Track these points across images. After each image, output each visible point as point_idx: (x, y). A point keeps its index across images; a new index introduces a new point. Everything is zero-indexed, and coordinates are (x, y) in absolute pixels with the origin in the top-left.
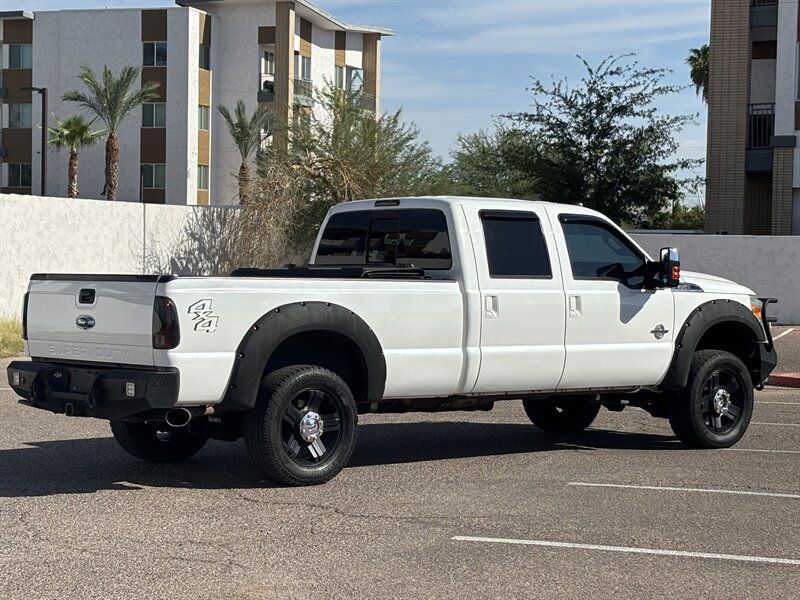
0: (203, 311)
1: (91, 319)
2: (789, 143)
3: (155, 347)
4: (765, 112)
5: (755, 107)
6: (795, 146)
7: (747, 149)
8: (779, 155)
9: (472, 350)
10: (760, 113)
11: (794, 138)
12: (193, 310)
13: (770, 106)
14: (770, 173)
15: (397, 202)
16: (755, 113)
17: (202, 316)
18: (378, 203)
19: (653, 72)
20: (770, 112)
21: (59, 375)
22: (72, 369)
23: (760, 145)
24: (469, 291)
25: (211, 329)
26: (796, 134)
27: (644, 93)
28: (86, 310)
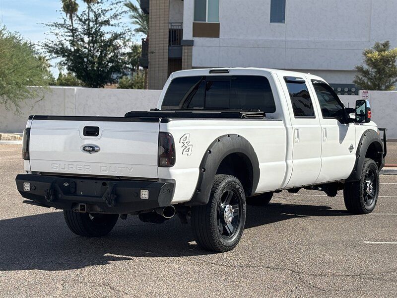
0: (186, 141)
1: (97, 147)
2: (191, 43)
3: (159, 165)
4: (177, 28)
5: (173, 24)
6: (193, 45)
7: (169, 46)
8: (185, 49)
9: (289, 162)
10: (175, 28)
11: (193, 41)
12: (182, 141)
13: (180, 24)
14: (181, 59)
15: (227, 71)
16: (172, 28)
17: (186, 145)
18: (211, 72)
19: (120, 2)
20: (180, 28)
21: (66, 184)
22: (78, 181)
23: (175, 44)
24: (287, 126)
25: (189, 153)
26: (193, 39)
27: (117, 13)
28: (91, 140)
